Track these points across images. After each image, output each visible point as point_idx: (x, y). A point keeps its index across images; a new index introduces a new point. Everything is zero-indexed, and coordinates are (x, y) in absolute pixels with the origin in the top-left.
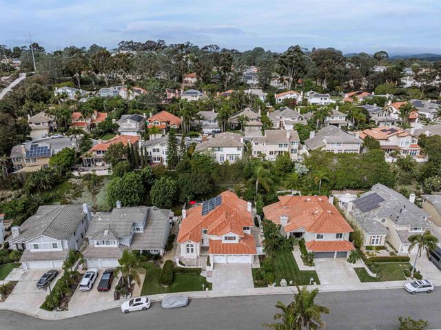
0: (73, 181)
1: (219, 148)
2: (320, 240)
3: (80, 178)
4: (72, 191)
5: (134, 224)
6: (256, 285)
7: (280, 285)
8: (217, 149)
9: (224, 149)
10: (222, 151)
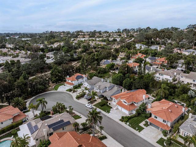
0: (110, 73)
1: (162, 74)
2: (155, 119)
3: (112, 73)
4: (108, 76)
5: (106, 87)
6: (120, 120)
7: (126, 124)
8: (161, 75)
9: (164, 75)
10: (163, 76)
